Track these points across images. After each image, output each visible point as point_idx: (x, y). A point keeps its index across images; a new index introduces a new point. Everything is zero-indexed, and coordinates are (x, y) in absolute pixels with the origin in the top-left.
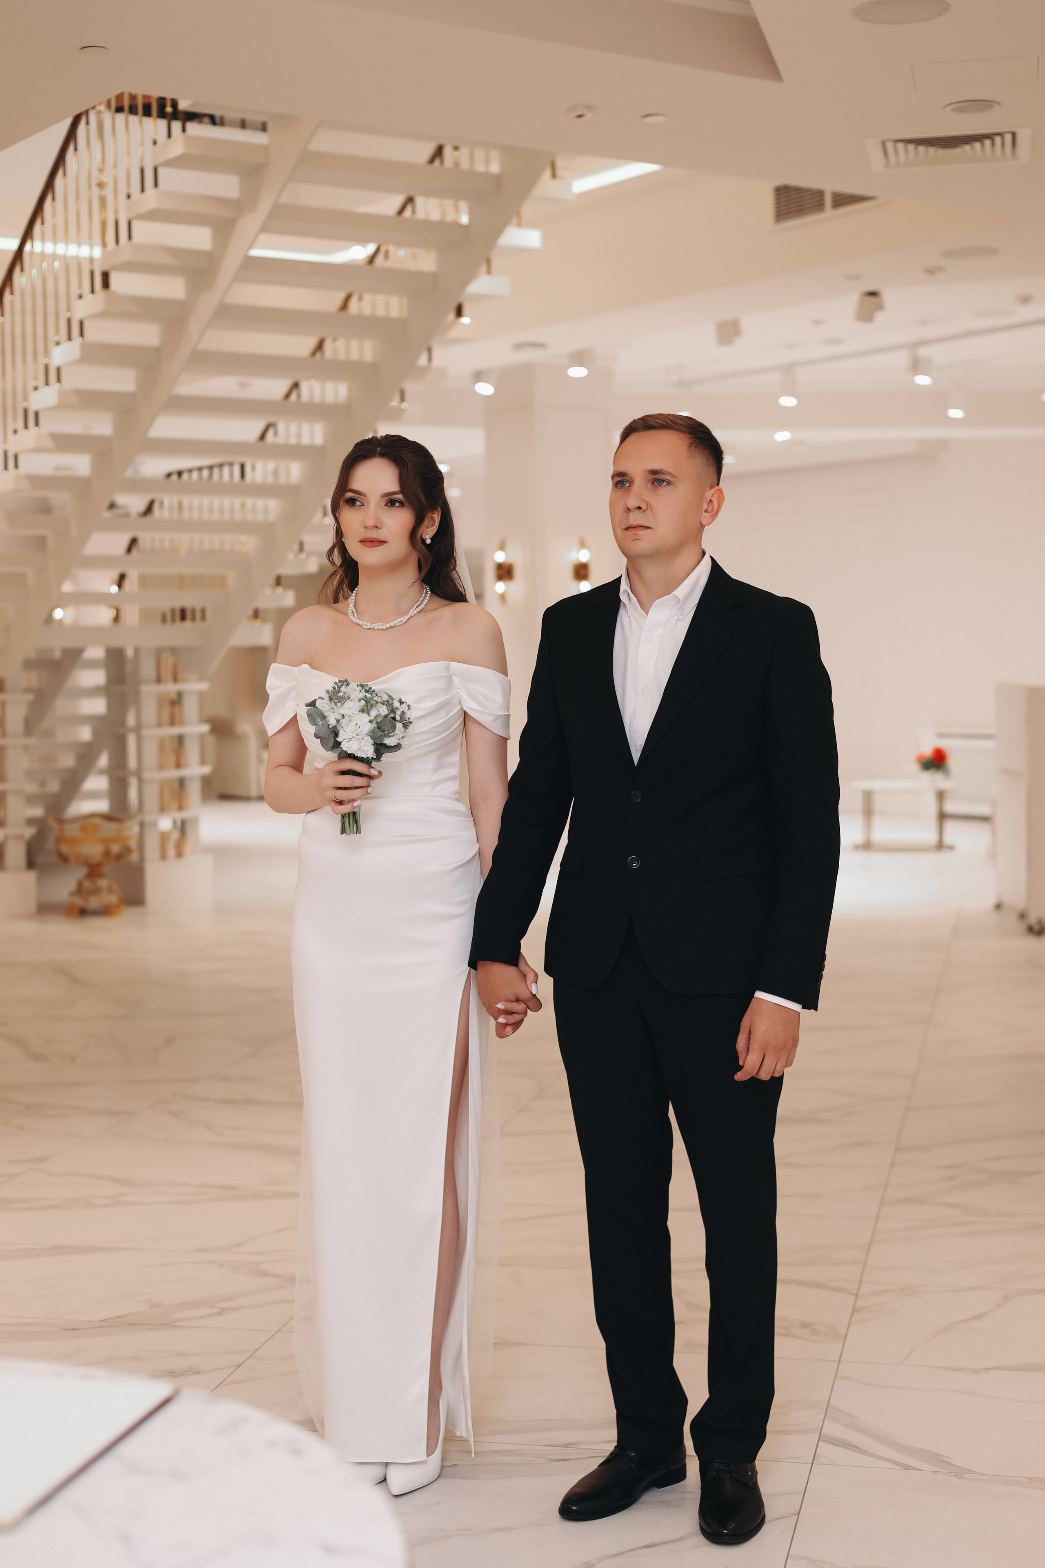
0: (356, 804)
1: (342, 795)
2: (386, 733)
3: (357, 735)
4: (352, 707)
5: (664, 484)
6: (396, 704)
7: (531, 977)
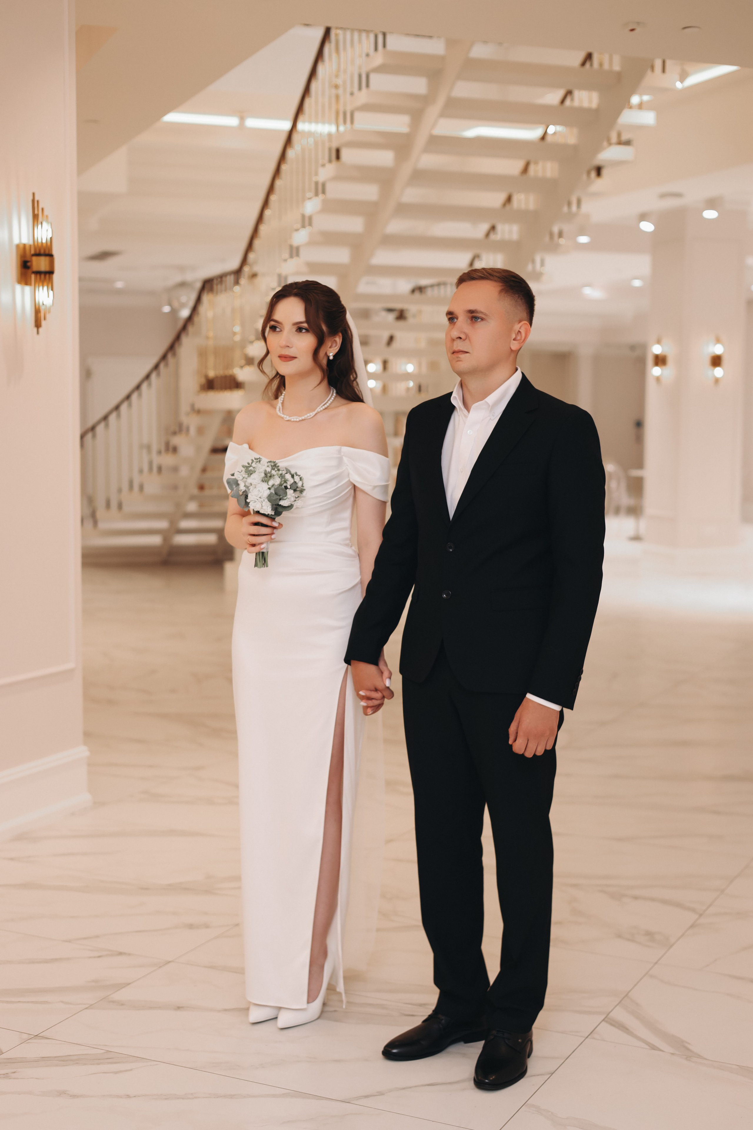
0: (263, 546)
1: (254, 540)
2: (281, 497)
3: (260, 498)
4: (256, 478)
5: (479, 320)
6: (288, 476)
7: (386, 674)
